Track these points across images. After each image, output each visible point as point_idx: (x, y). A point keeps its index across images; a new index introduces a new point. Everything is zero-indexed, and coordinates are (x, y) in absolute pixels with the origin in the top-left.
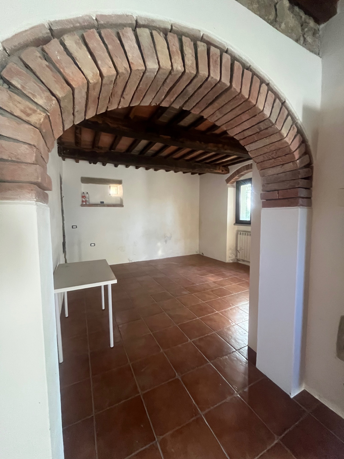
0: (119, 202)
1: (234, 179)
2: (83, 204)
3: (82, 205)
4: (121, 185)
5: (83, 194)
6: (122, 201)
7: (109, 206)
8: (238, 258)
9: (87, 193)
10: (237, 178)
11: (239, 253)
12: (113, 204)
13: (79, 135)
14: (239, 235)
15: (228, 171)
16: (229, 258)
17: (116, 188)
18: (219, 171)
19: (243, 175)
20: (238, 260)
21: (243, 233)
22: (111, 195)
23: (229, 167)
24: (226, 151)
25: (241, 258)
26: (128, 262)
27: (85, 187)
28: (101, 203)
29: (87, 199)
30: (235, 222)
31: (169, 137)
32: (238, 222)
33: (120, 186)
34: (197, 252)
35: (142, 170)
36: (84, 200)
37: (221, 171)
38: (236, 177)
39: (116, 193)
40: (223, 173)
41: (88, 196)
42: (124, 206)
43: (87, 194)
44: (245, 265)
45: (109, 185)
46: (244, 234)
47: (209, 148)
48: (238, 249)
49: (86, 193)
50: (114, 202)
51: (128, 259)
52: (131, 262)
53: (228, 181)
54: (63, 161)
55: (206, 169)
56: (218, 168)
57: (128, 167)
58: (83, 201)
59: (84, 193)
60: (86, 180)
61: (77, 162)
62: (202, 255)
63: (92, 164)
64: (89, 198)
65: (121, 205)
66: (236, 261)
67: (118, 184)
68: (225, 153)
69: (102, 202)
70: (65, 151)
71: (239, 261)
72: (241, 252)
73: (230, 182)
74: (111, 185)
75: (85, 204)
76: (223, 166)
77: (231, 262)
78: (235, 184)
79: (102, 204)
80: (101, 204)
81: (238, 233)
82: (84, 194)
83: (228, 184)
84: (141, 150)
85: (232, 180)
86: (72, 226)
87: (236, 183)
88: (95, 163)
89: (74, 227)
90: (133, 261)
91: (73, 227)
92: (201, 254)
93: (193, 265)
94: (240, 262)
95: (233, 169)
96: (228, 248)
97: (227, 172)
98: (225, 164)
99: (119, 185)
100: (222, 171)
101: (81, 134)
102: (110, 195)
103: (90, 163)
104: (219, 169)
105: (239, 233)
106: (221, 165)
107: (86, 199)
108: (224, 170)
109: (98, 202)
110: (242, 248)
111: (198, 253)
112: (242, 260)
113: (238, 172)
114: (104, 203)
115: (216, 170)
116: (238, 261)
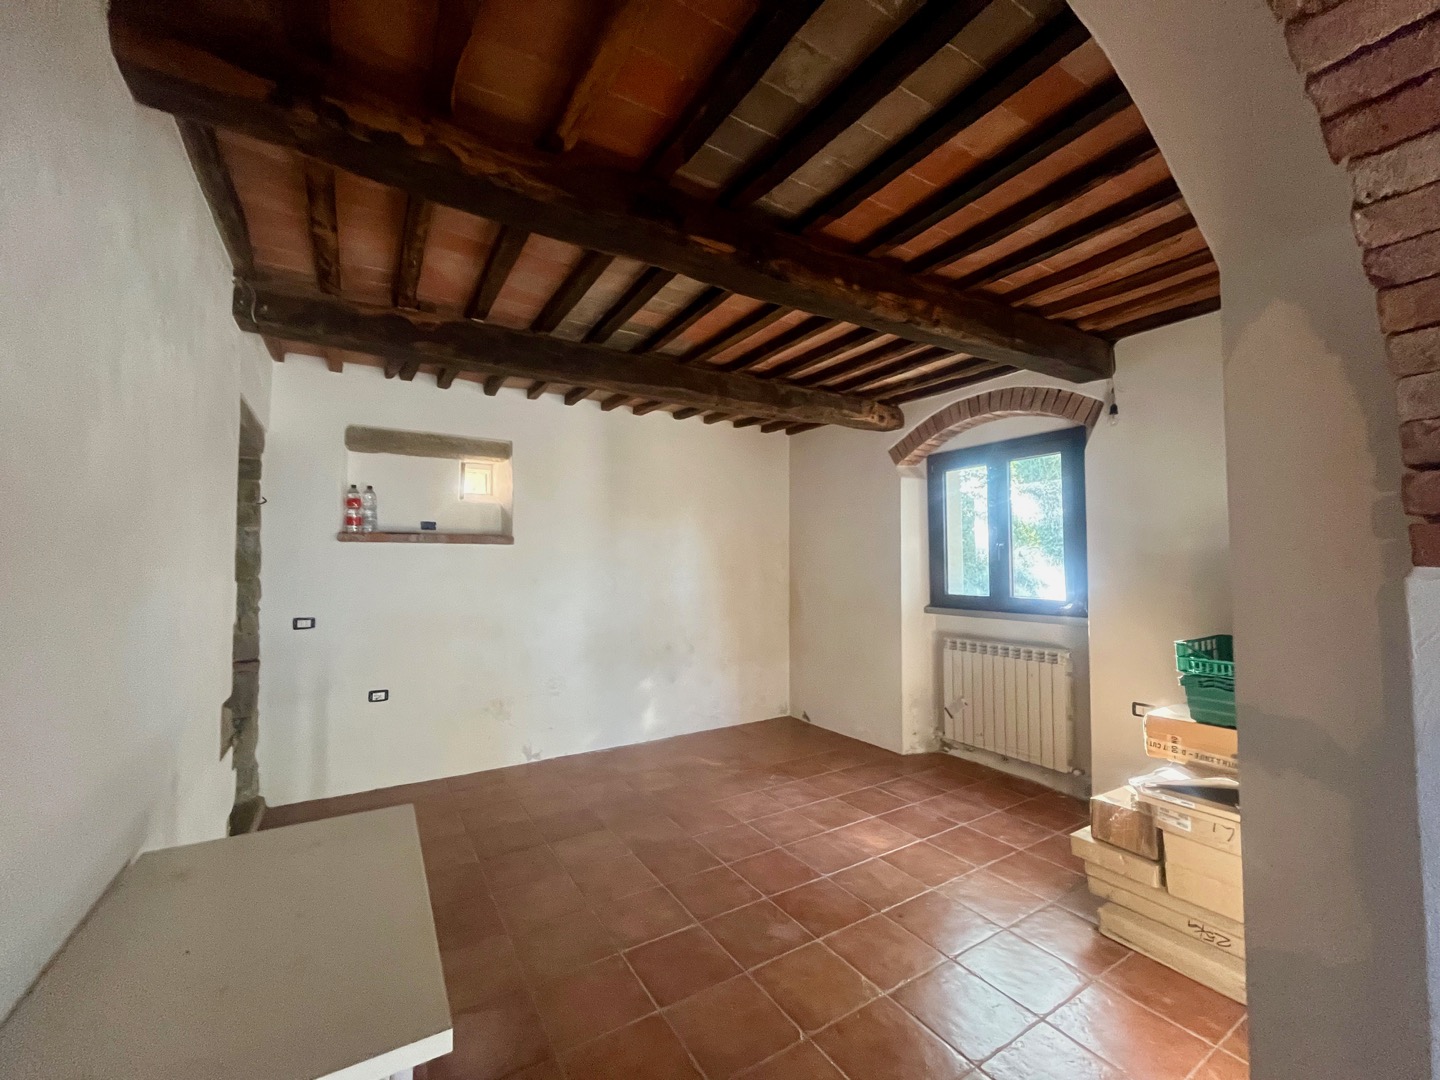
0: (495, 526)
1: (921, 447)
2: (349, 531)
3: (344, 536)
4: (507, 462)
5: (350, 492)
6: (507, 519)
7: (454, 538)
8: (949, 736)
9: (370, 488)
10: (934, 442)
11: (951, 717)
12: (471, 532)
13: (327, 233)
14: (948, 653)
15: (899, 421)
16: (911, 737)
17: (488, 472)
18: (869, 419)
19: (954, 433)
20: (944, 744)
21: (964, 644)
22: (465, 499)
23: (902, 406)
24: (937, 331)
25: (959, 739)
26: (523, 760)
27: (360, 467)
28: (423, 528)
29: (369, 513)
30: (928, 602)
31: (727, 248)
32: (939, 600)
33: (500, 467)
34: (785, 711)
35: (587, 408)
36: (354, 516)
37: (876, 417)
38: (929, 441)
39: (484, 492)
40: (884, 424)
41: (373, 500)
42: (516, 540)
43: (366, 492)
44: (976, 765)
45: (460, 461)
46: (968, 647)
47: (879, 311)
48: (948, 703)
49: (365, 488)
50: (474, 525)
51: (525, 748)
52: (533, 760)
53: (899, 453)
54: (276, 364)
55: (828, 410)
56: (868, 408)
57: (535, 398)
58: (349, 521)
59: (354, 487)
60: (364, 439)
61: (335, 366)
62: (805, 720)
63: (396, 379)
64: (373, 508)
65: (504, 537)
66: (936, 748)
67: (494, 459)
68: (931, 337)
69: (429, 526)
70: (266, 308)
71: (950, 747)
72: (958, 716)
73: (907, 459)
74: (466, 461)
75: (356, 533)
76: (881, 402)
77: (920, 750)
78: (923, 465)
79: (428, 531)
80: (423, 531)
81: (941, 643)
82: (358, 492)
83: (901, 467)
84: (592, 326)
85: (916, 452)
86: (295, 621)
87: (928, 462)
88: (407, 374)
89: (300, 624)
90: (544, 757)
91: (299, 626)
92: (800, 718)
93: (784, 771)
94: (953, 752)
95: (919, 412)
96: (906, 702)
97: (895, 422)
98: (886, 396)
99: (499, 459)
100: (882, 418)
101: (335, 229)
102: (462, 498)
103: (388, 375)
104: (871, 411)
105: (949, 644)
106: (877, 398)
107: (361, 511)
108: (886, 415)
109: (414, 524)
110: (963, 701)
111: (788, 714)
112: (962, 747)
113: (937, 423)
114: (435, 529)
115: (860, 412)
116: (946, 749)
